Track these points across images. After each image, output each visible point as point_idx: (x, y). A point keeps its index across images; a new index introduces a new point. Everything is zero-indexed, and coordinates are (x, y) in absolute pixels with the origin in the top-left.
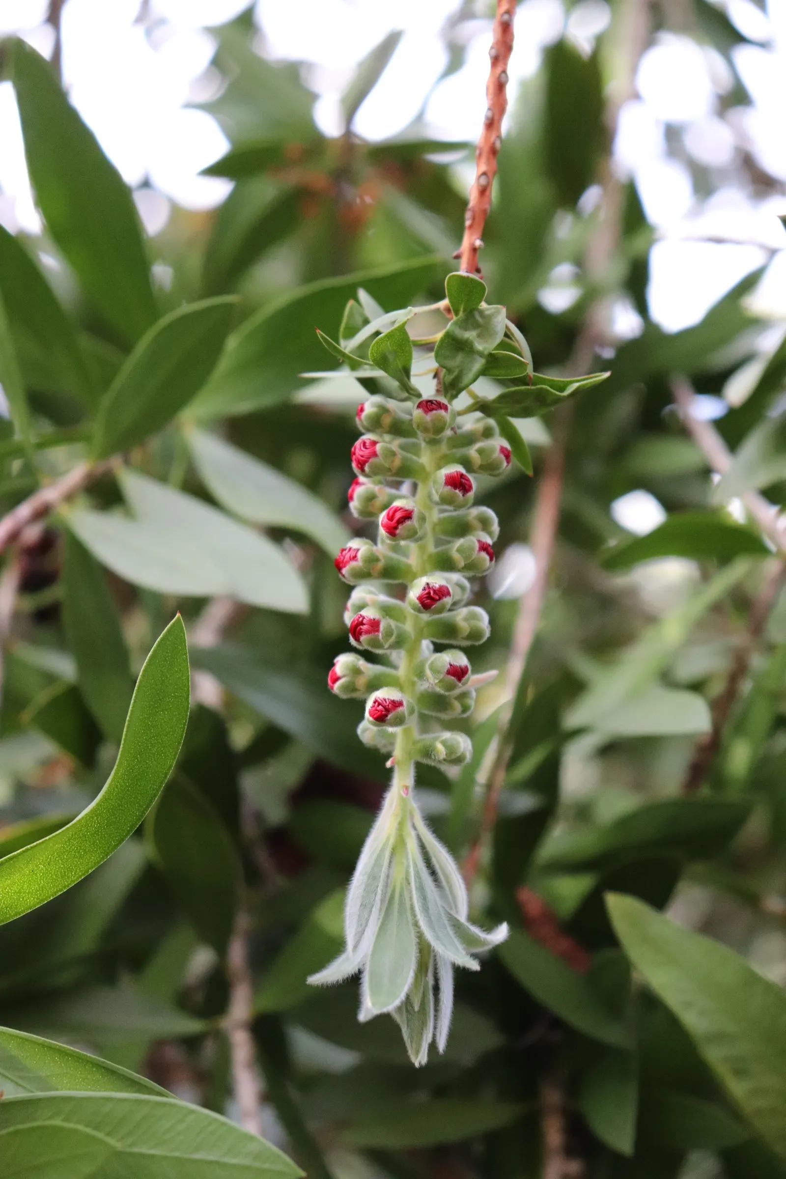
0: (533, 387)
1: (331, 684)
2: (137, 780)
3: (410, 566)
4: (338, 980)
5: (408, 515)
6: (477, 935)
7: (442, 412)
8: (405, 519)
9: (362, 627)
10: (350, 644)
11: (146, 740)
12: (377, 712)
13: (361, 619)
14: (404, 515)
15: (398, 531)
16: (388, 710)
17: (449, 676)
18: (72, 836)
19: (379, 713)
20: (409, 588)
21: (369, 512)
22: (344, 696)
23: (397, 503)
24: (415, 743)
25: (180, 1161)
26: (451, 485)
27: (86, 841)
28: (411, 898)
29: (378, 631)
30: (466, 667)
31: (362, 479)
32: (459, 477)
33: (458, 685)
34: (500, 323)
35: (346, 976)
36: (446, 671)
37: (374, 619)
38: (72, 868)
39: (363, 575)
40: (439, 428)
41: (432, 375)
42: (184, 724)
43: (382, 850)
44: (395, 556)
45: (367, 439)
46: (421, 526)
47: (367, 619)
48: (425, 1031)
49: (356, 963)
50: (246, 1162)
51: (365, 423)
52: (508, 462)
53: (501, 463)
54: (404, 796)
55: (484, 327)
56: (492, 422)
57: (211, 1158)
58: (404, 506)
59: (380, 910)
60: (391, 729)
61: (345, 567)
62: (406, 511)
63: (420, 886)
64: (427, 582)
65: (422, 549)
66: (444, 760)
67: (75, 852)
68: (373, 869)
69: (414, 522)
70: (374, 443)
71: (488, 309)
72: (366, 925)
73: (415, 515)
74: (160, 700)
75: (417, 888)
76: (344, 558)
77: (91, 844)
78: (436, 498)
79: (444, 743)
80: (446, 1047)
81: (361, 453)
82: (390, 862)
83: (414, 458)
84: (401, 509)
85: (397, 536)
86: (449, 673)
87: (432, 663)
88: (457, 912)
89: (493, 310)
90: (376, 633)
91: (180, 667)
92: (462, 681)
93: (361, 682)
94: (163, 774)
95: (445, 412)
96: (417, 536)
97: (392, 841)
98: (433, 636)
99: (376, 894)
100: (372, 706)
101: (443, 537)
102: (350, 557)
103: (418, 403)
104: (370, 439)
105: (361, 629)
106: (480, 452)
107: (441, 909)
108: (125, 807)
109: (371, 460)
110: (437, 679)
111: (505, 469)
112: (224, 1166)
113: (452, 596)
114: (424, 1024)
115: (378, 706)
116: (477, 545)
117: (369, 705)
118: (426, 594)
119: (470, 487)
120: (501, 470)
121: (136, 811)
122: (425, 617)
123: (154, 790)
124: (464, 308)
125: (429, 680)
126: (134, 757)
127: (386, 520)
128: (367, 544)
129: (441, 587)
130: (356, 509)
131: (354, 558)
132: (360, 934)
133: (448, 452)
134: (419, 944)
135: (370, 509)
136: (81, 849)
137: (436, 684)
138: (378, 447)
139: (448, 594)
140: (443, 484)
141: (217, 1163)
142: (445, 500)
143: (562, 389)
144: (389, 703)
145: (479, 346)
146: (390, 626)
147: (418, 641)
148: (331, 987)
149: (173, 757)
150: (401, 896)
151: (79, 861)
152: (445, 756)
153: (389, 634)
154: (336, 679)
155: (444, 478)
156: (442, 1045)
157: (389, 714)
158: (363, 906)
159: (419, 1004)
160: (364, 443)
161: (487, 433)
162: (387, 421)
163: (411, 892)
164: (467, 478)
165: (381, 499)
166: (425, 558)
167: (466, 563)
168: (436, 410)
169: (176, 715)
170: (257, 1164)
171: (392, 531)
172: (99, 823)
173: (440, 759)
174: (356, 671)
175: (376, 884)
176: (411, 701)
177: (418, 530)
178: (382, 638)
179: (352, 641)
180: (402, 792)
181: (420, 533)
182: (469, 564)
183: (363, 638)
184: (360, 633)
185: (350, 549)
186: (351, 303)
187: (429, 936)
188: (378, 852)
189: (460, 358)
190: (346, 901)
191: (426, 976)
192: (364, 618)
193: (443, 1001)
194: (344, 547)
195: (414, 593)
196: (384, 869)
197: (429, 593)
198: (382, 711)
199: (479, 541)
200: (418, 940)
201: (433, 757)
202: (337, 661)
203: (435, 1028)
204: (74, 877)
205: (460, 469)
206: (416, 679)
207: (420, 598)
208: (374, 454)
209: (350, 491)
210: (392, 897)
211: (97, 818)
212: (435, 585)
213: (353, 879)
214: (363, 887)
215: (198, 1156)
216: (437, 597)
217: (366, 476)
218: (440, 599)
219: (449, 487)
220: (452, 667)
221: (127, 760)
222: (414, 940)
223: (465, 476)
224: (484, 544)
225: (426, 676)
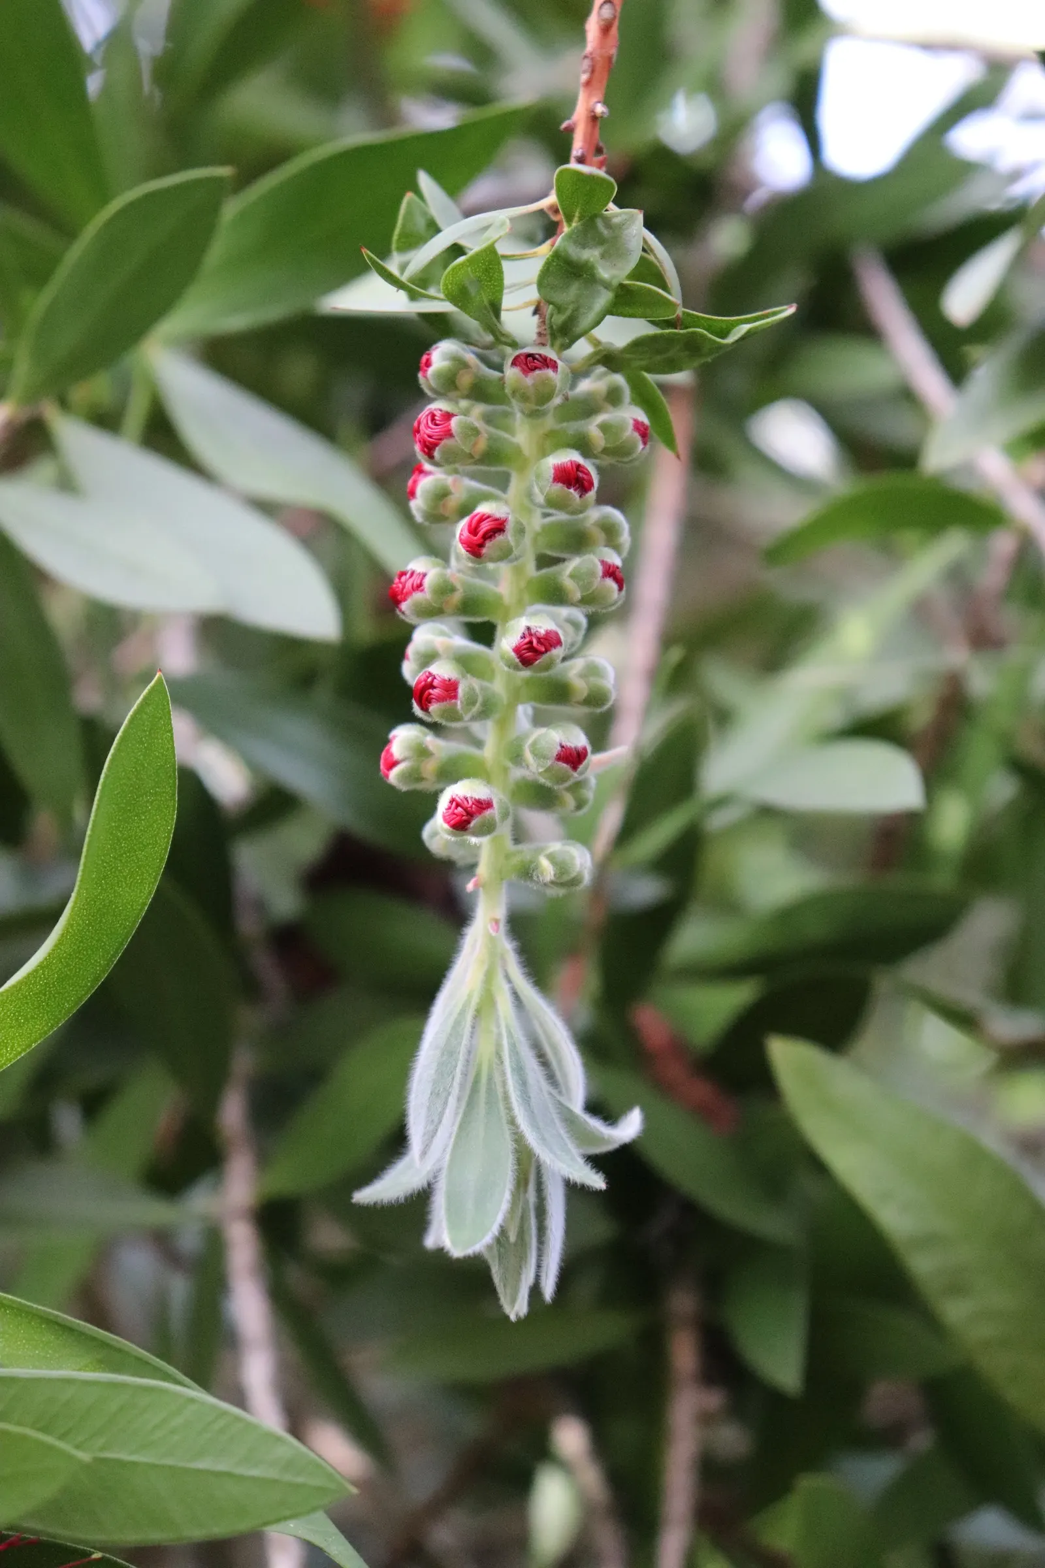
0: (682, 331)
1: (385, 771)
2: (100, 915)
3: (499, 598)
4: (398, 1198)
5: (498, 527)
6: (598, 1130)
7: (550, 372)
8: (495, 533)
9: (431, 691)
10: (413, 714)
11: (114, 858)
12: (455, 816)
13: (430, 680)
14: (493, 526)
15: (484, 551)
16: (470, 815)
17: (560, 763)
18: (7, 998)
19: (458, 818)
20: (499, 629)
21: (439, 515)
22: (404, 788)
23: (484, 508)
24: (508, 857)
25: (174, 1472)
26: (563, 482)
27: (27, 1003)
28: (504, 1083)
29: (455, 697)
30: (585, 749)
31: (427, 467)
32: (575, 469)
33: (572, 775)
34: (634, 236)
35: (410, 1192)
36: (555, 755)
37: (450, 680)
38: (7, 1043)
39: (431, 612)
40: (544, 397)
41: (532, 308)
42: (169, 833)
43: (462, 1013)
44: (478, 582)
45: (435, 410)
46: (518, 543)
47: (439, 679)
48: (524, 1270)
49: (424, 1173)
50: (272, 1473)
51: (433, 383)
52: (645, 443)
53: (634, 447)
54: (494, 934)
55: (612, 245)
56: (619, 379)
57: (221, 1467)
58: (493, 512)
59: (459, 1099)
60: (474, 840)
61: (405, 600)
62: (496, 520)
63: (517, 1066)
64: (529, 624)
65: (519, 571)
66: (552, 882)
67: (11, 1020)
68: (448, 1039)
69: (508, 537)
70: (448, 416)
71: (616, 215)
72: (440, 1122)
73: (510, 527)
74: (134, 800)
75: (513, 1070)
76: (404, 587)
77: (35, 1008)
78: (540, 499)
79: (551, 858)
80: (555, 1294)
81: (429, 431)
82: (473, 1027)
83: (506, 436)
84: (489, 517)
85: (483, 558)
86: (559, 758)
87: (534, 743)
88: (570, 1100)
89: (624, 217)
90: (453, 701)
91: (162, 751)
92: (579, 770)
93: (430, 768)
94: (139, 905)
95: (554, 371)
96: (513, 556)
97: (475, 1000)
98: (535, 700)
99: (453, 1079)
100: (446, 807)
101: (549, 553)
102: (413, 585)
103: (513, 357)
104: (441, 410)
105: (430, 694)
106: (604, 428)
107: (547, 1096)
108: (83, 954)
109: (443, 443)
110: (542, 767)
111: (640, 453)
112: (241, 1478)
113: (563, 645)
114: (522, 1258)
115: (456, 808)
116: (600, 569)
117: (443, 804)
118: (526, 644)
119: (591, 484)
120: (634, 456)
121: (100, 959)
122: (526, 673)
123: (125, 928)
124: (580, 213)
125: (530, 767)
126: (96, 883)
127: (466, 533)
128: (438, 565)
129: (548, 633)
130: (419, 509)
131: (419, 587)
132: (431, 1135)
133: (557, 427)
134: (517, 1151)
135: (441, 511)
136: (19, 1015)
137: (540, 774)
138: (454, 423)
139: (558, 642)
140: (551, 480)
141: (229, 1475)
142: (554, 503)
143: (724, 334)
144: (473, 804)
145: (604, 273)
146: (472, 689)
147: (512, 706)
148: (387, 1207)
149: (153, 880)
150: (490, 1079)
151: (17, 1032)
152: (553, 878)
153: (471, 702)
154: (392, 764)
155: (552, 471)
156: (549, 1289)
157: (473, 819)
158: (435, 1094)
159: (516, 1234)
160: (433, 416)
161: (613, 397)
162: (465, 380)
163: (503, 1074)
164: (586, 471)
165: (458, 496)
166: (523, 584)
167: (584, 594)
168: (540, 368)
169: (157, 820)
170: (288, 1477)
171: (475, 549)
172: (47, 979)
173: (545, 881)
174: (422, 752)
175: (454, 1063)
176: (502, 796)
177: (514, 549)
178: (462, 708)
179: (417, 710)
180: (489, 927)
181: (516, 552)
182: (588, 595)
183: (433, 707)
184: (429, 701)
185: (413, 574)
186: (409, 196)
187: (531, 1138)
188: (455, 1015)
189: (574, 289)
190: (409, 1086)
191: (526, 1191)
192: (435, 678)
193: (551, 1229)
194: (403, 570)
195: (508, 641)
196: (465, 1041)
197: (531, 642)
198: (463, 816)
199: (603, 562)
200: (515, 1146)
201: (535, 878)
202: (394, 737)
203: (539, 1266)
204: (10, 1054)
205: (575, 456)
206: (510, 764)
207: (517, 650)
208: (449, 434)
209: (410, 482)
210: (476, 1082)
211: (44, 971)
212: (539, 630)
213: (419, 1053)
214: (434, 1066)
215: (203, 1464)
216: (543, 649)
217: (437, 464)
218: (546, 651)
219: (560, 485)
220: (564, 749)
221: (87, 889)
222: (509, 1145)
223: (583, 467)
224: (610, 566)
225: (524, 761)
